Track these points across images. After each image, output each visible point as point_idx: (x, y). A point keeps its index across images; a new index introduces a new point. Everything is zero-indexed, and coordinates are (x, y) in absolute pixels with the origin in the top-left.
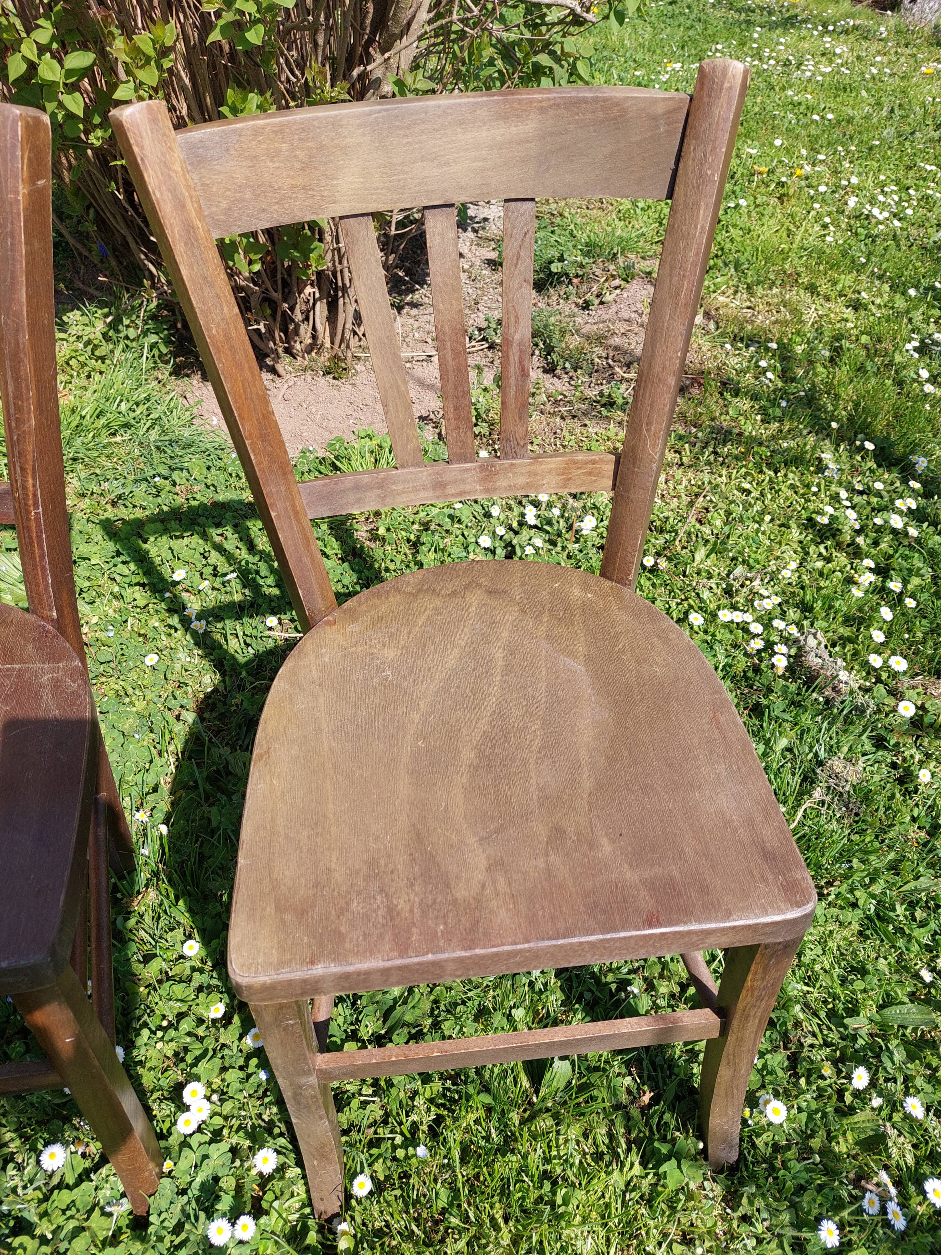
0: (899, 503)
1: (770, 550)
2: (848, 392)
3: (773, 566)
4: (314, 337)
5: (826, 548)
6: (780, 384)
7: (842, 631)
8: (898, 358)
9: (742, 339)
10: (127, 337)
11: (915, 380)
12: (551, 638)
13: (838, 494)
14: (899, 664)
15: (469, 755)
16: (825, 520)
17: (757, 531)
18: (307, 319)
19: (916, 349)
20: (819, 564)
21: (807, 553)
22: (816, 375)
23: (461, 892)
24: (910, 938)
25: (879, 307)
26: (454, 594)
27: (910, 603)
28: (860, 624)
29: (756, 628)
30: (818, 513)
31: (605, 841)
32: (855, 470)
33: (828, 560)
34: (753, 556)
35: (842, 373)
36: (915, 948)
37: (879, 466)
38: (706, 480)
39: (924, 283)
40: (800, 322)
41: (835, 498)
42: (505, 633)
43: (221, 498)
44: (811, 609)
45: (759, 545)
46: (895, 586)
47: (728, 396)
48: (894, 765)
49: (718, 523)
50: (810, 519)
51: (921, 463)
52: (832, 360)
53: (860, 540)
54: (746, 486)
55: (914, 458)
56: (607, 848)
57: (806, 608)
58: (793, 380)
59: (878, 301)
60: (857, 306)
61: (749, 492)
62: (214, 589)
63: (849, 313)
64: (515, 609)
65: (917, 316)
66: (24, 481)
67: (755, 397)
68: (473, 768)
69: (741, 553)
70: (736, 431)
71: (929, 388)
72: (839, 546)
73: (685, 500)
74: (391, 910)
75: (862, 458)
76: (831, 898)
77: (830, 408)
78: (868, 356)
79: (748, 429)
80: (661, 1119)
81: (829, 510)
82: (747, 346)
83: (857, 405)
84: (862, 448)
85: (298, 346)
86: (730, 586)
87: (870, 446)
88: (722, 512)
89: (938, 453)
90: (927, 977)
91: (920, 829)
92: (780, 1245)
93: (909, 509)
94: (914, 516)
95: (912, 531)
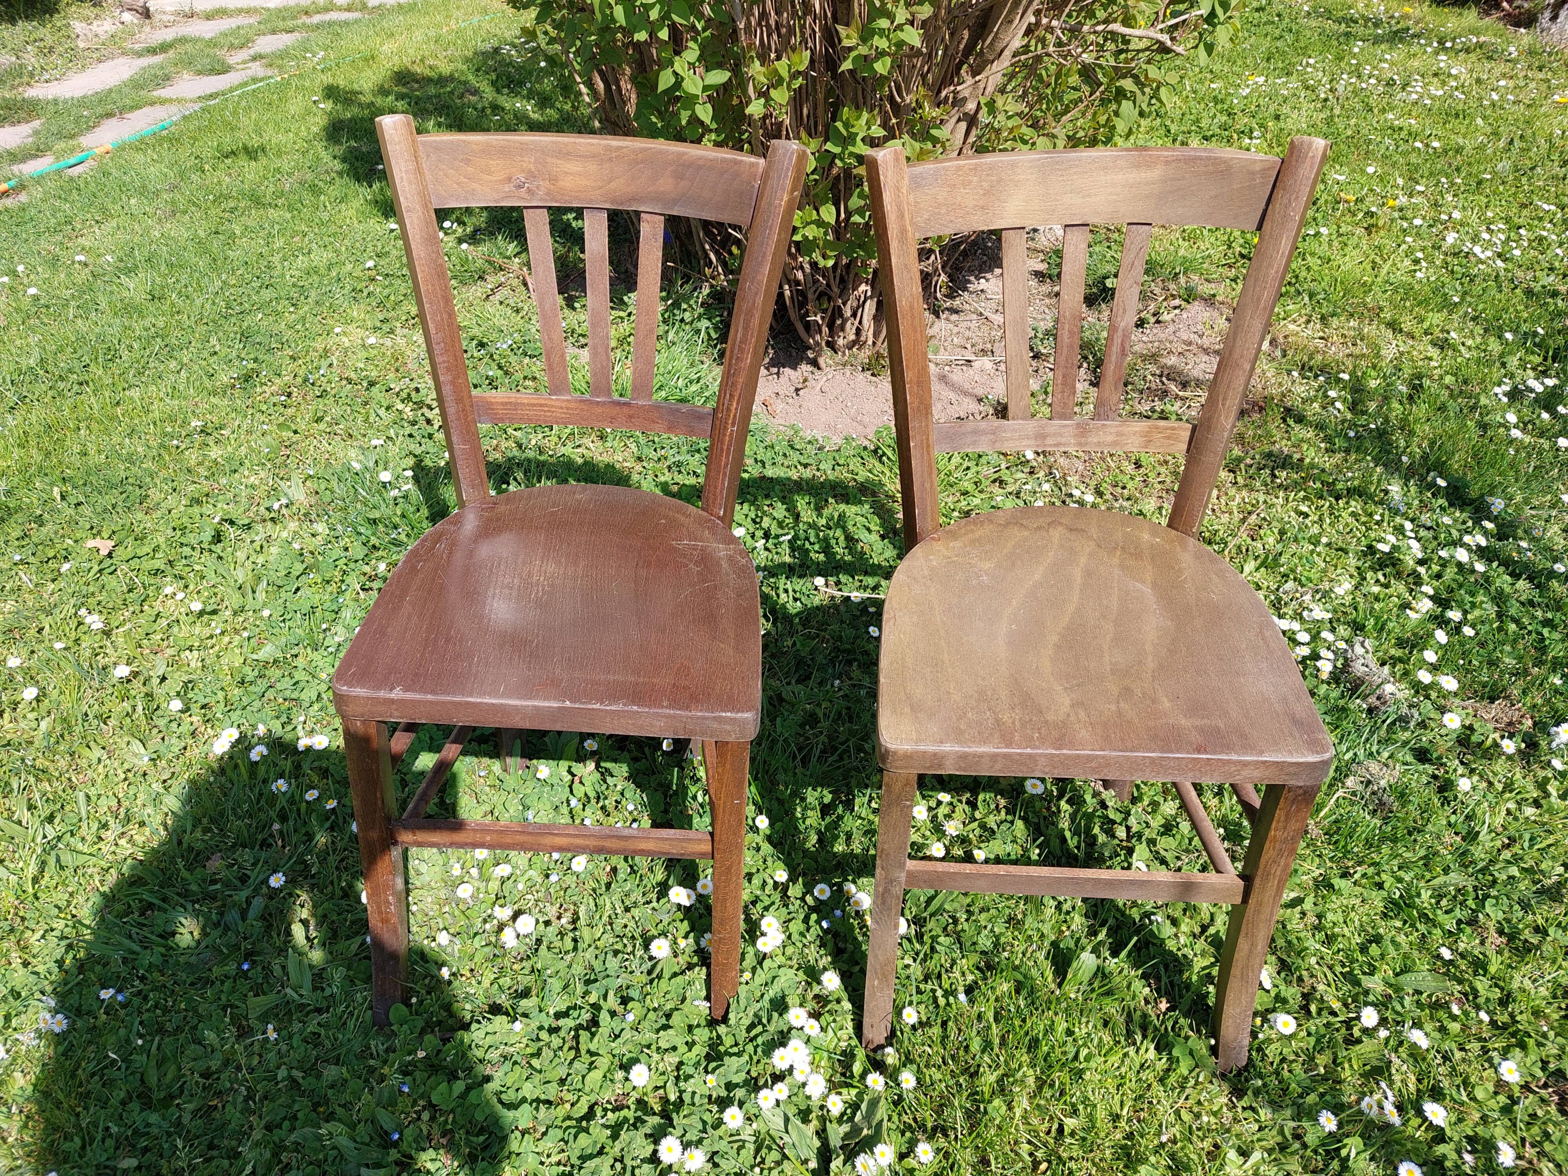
0: (1467, 539)
1: (1324, 571)
2: (1423, 430)
3: (1326, 586)
4: (858, 332)
5: (1384, 575)
6: (1349, 416)
7: (1393, 652)
8: (1484, 401)
9: (1311, 369)
10: (682, 320)
11: (1501, 425)
12: (1122, 567)
13: (1402, 526)
14: (1450, 683)
15: (1054, 638)
16: (1385, 548)
17: (1312, 552)
18: (854, 315)
19: (1505, 394)
20: (1376, 589)
21: (1365, 579)
22: (1390, 410)
23: (1050, 717)
24: (1435, 924)
25: (1470, 348)
26: (1039, 528)
27: (1468, 631)
28: (1413, 647)
29: (1304, 637)
30: (1379, 541)
31: (1165, 700)
32: (1424, 506)
33: (1387, 586)
34: (1306, 574)
35: (1421, 410)
36: (1438, 932)
37: (1451, 505)
38: (1261, 500)
39: (1524, 328)
40: (1378, 355)
41: (1399, 530)
42: (1083, 560)
43: (770, 472)
44: (1362, 628)
45: (1313, 564)
46: (1455, 615)
47: (1291, 422)
48: (1435, 777)
49: (1271, 540)
50: (1370, 547)
51: (1498, 504)
52: (1410, 398)
53: (1422, 570)
54: (1304, 509)
55: (1489, 499)
56: (1166, 704)
57: (1358, 627)
58: (1364, 413)
59: (1469, 342)
60: (1443, 345)
61: (1306, 516)
62: (766, 549)
63: (1434, 352)
64: (1092, 544)
65: (1513, 362)
66: (730, 404)
67: (1320, 427)
68: (1058, 647)
69: (1293, 571)
70: (1297, 456)
71: (1516, 433)
72: (1398, 575)
73: (1237, 516)
74: (997, 721)
75: (1433, 494)
76: (1357, 876)
77: (1402, 443)
78: (1451, 396)
79: (1311, 455)
80: (1176, 1022)
81: (1392, 539)
82: (1316, 376)
83: (1432, 444)
84: (1434, 484)
85: (841, 342)
86: (1280, 600)
87: (1441, 483)
88: (1276, 531)
89: (1519, 498)
90: (1446, 954)
91: (1456, 834)
92: (1281, 1132)
93: (1478, 546)
94: (1482, 553)
95: (1480, 567)
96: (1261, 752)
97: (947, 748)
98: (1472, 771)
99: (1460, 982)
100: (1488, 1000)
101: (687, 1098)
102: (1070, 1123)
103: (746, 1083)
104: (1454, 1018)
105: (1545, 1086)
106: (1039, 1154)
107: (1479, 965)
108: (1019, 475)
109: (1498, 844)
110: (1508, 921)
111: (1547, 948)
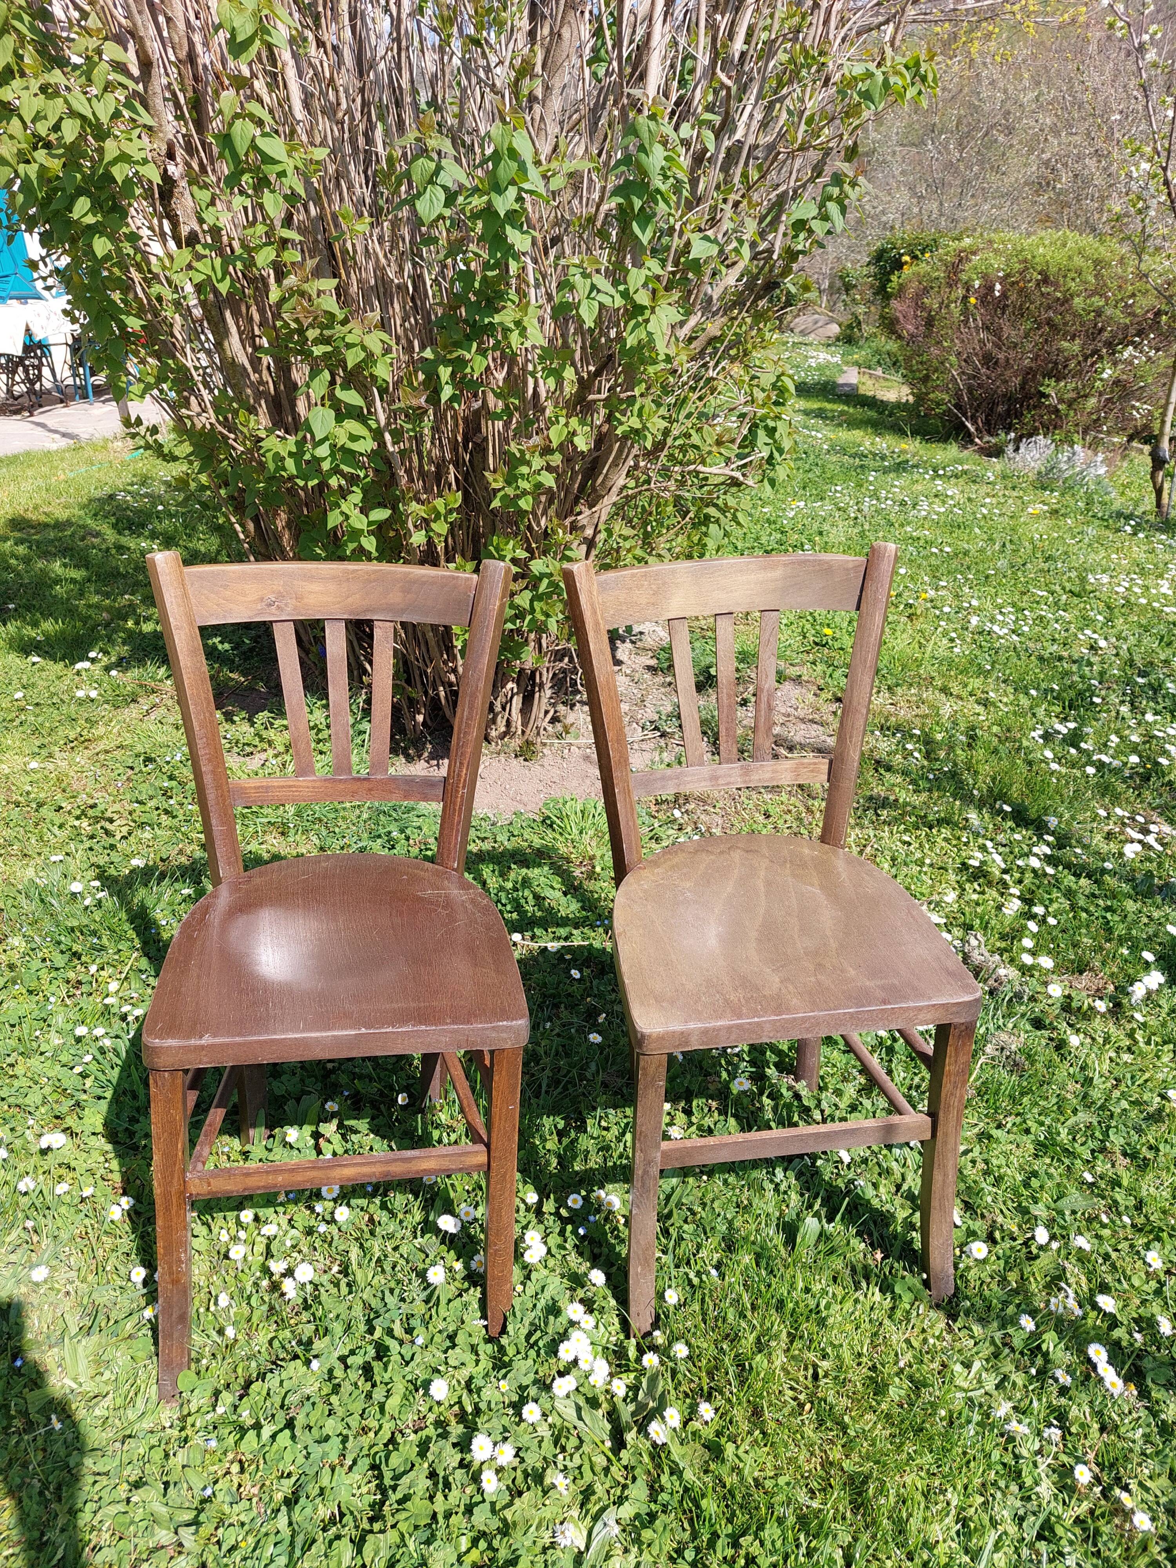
0: (1035, 850)
1: (932, 886)
2: (985, 769)
3: (936, 897)
4: (508, 725)
5: (979, 885)
6: (926, 763)
7: (998, 944)
8: (1025, 743)
9: (888, 729)
11: (1042, 761)
12: (794, 876)
13: (985, 845)
14: (1046, 962)
15: (753, 935)
16: (976, 864)
17: (920, 872)
18: (504, 709)
19: (1041, 737)
20: (975, 897)
21: (964, 889)
22: (956, 755)
23: (767, 992)
25: (1006, 704)
26: (722, 853)
27: (1052, 921)
28: (1013, 938)
30: (969, 859)
31: (850, 969)
32: (998, 829)
33: (983, 893)
35: (980, 753)
36: (1078, 1162)
37: (1018, 825)
38: (872, 834)
39: (1043, 685)
40: (938, 714)
41: (983, 848)
42: (762, 873)
45: (923, 882)
46: (1039, 910)
47: (882, 771)
48: (1051, 1039)
49: (886, 866)
50: (964, 864)
51: (1053, 822)
52: (969, 745)
53: (1007, 877)
54: (907, 838)
55: (1045, 818)
56: (853, 972)
57: (968, 928)
58: (937, 760)
59: (1005, 700)
60: (985, 703)
61: (909, 844)
63: (980, 709)
64: (766, 860)
65: (1041, 712)
66: (460, 771)
67: (905, 773)
68: (759, 940)
70: (892, 798)
71: (1054, 766)
72: (990, 884)
74: (726, 1000)
75: (1003, 818)
76: (1009, 1126)
77: (971, 781)
78: (1000, 741)
79: (903, 796)
80: (892, 1268)
81: (979, 855)
82: (894, 734)
83: (994, 779)
84: (1001, 810)
85: (494, 734)
87: (1007, 808)
88: (888, 858)
89: (1067, 816)
90: (1089, 1178)
91: (1076, 1082)
92: (993, 1342)
93: (1045, 855)
94: (1049, 859)
95: (1050, 870)
96: (930, 998)
97: (692, 1025)
98: (1078, 1030)
99: (1103, 1198)
100: (1127, 1207)
101: (483, 1406)
102: (823, 1365)
103: (536, 1383)
104: (1105, 1226)
106: (802, 1397)
107: (1116, 1183)
108: (671, 832)
109: (1109, 1085)
110: (1128, 1144)
111: (1162, 1159)
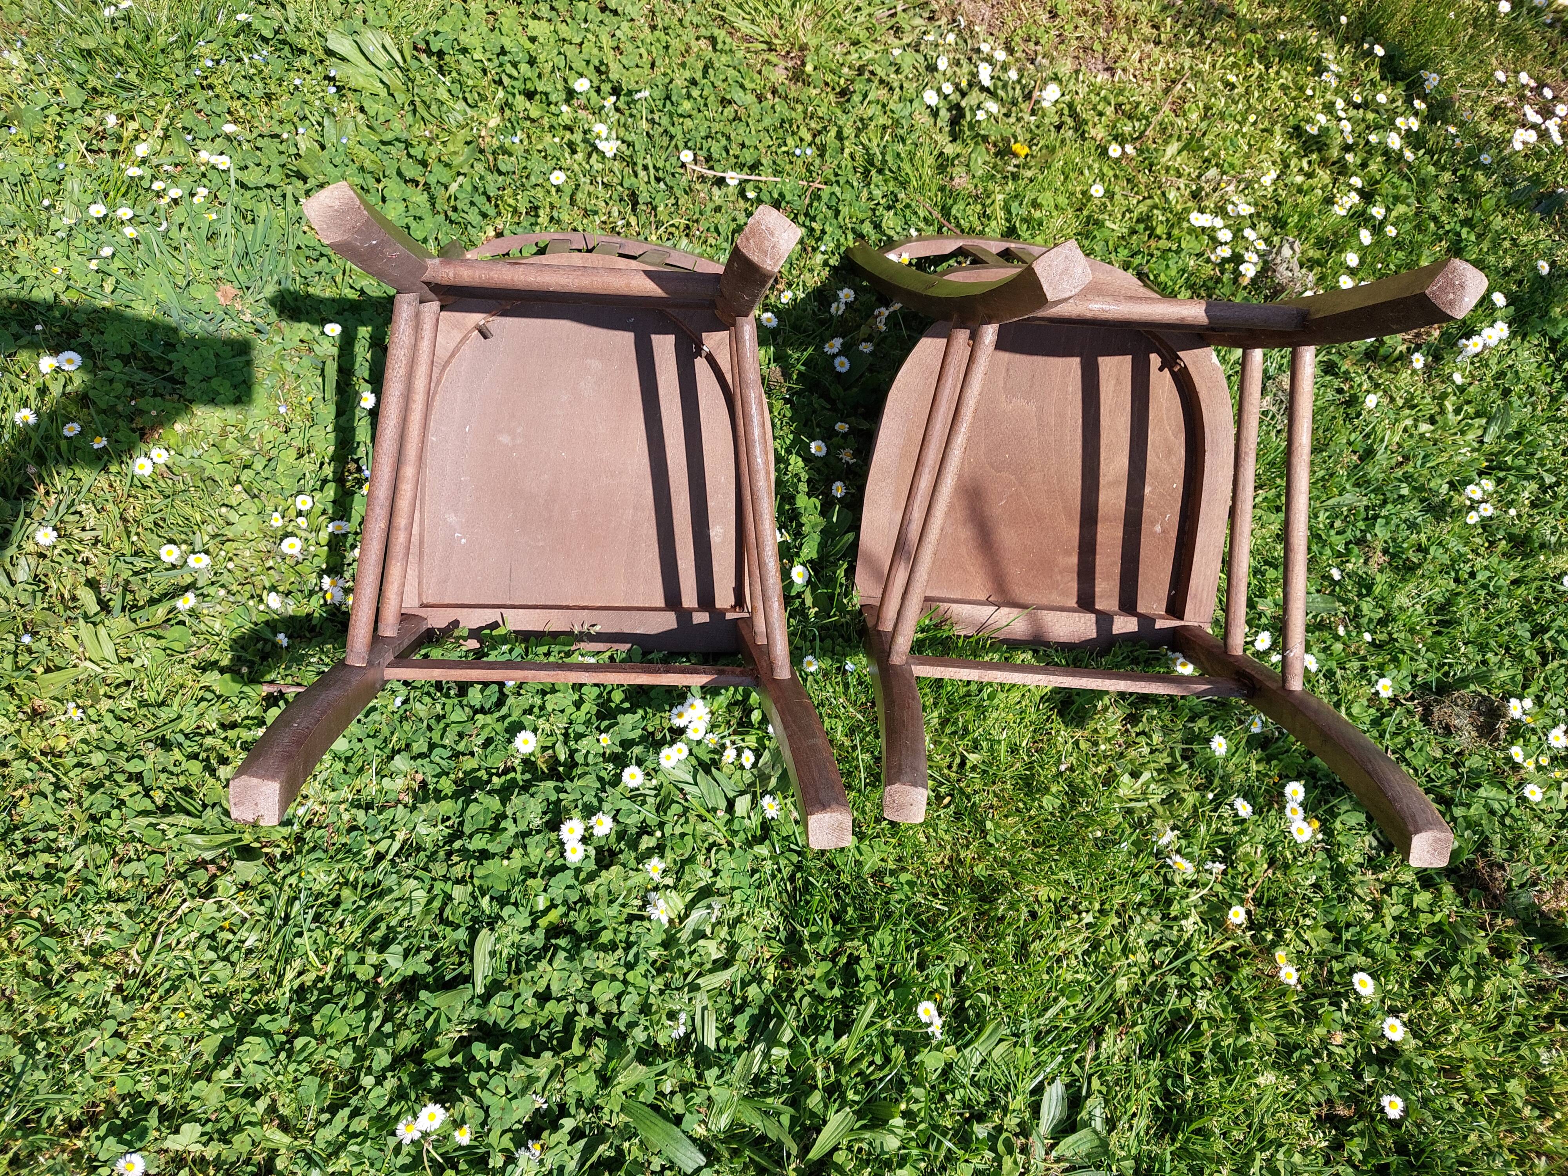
0: (1400, 122)
1: (1247, 156)
3: (1248, 174)
5: (1309, 162)
7: (1311, 253)
13: (1333, 104)
16: (1313, 130)
17: (1237, 133)
20: (1299, 179)
21: (1288, 166)
24: (1324, 543)
27: (1391, 231)
28: (1333, 247)
29: (1225, 235)
30: (1307, 122)
32: (1356, 80)
33: (1309, 175)
34: (1229, 159)
36: (1328, 551)
37: (1382, 79)
38: (1187, 66)
41: (1329, 108)
44: (1284, 225)
45: (1237, 148)
46: (1378, 212)
48: (1340, 391)
49: (1194, 116)
50: (1297, 128)
51: (1432, 80)
53: (1349, 158)
54: (1232, 78)
55: (1424, 74)
57: (1279, 223)
61: (1233, 87)
69: (1215, 154)
70: (1229, 10)
72: (1323, 163)
73: (1160, 85)
75: (1366, 66)
76: (1259, 499)
79: (1243, 10)
81: (1322, 119)
83: (1370, 2)
84: (1370, 52)
86: (1200, 189)
87: (1379, 51)
88: (1201, 105)
89: (1452, 73)
90: (1336, 574)
91: (1354, 452)
92: (1172, 754)
93: (1409, 130)
94: (1414, 139)
95: (1409, 155)
98: (1377, 386)
99: (1345, 603)
100: (1371, 620)
101: (579, 758)
102: (973, 758)
103: (643, 739)
104: (1337, 638)
105: (1412, 698)
106: (942, 790)
107: (1365, 586)
108: (918, 21)
109: (1393, 462)
110: (1394, 540)
111: (1428, 567)
